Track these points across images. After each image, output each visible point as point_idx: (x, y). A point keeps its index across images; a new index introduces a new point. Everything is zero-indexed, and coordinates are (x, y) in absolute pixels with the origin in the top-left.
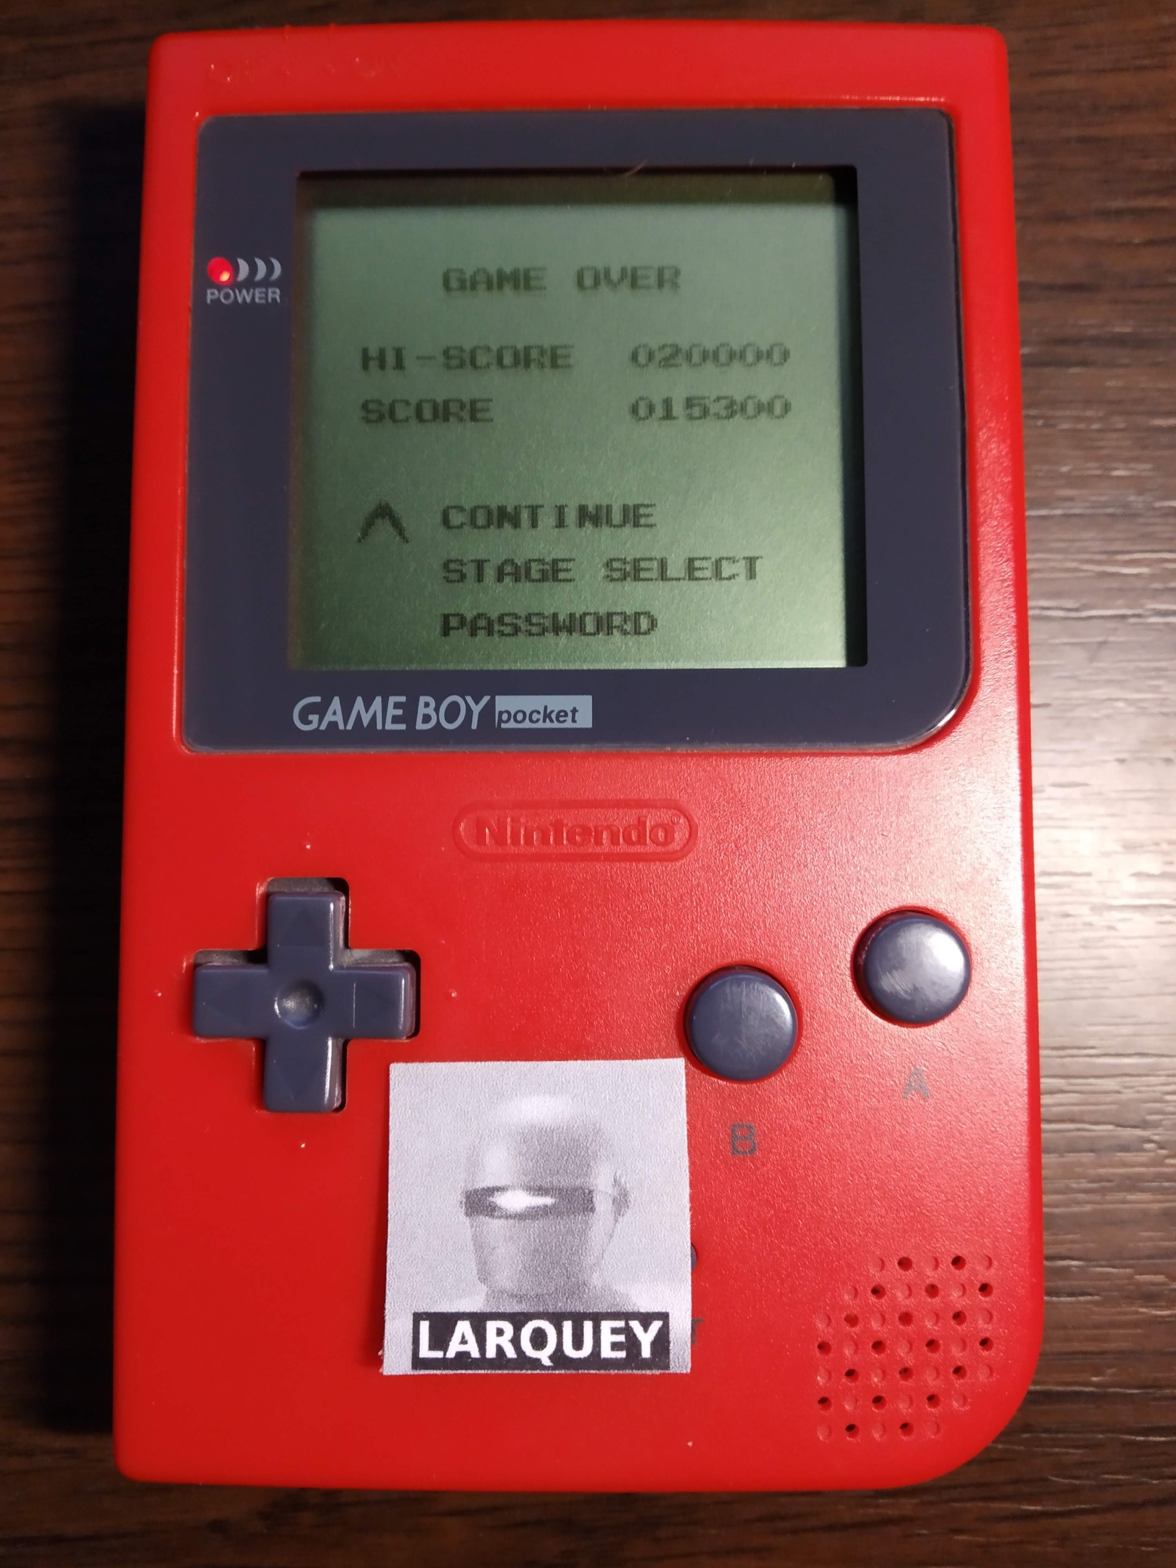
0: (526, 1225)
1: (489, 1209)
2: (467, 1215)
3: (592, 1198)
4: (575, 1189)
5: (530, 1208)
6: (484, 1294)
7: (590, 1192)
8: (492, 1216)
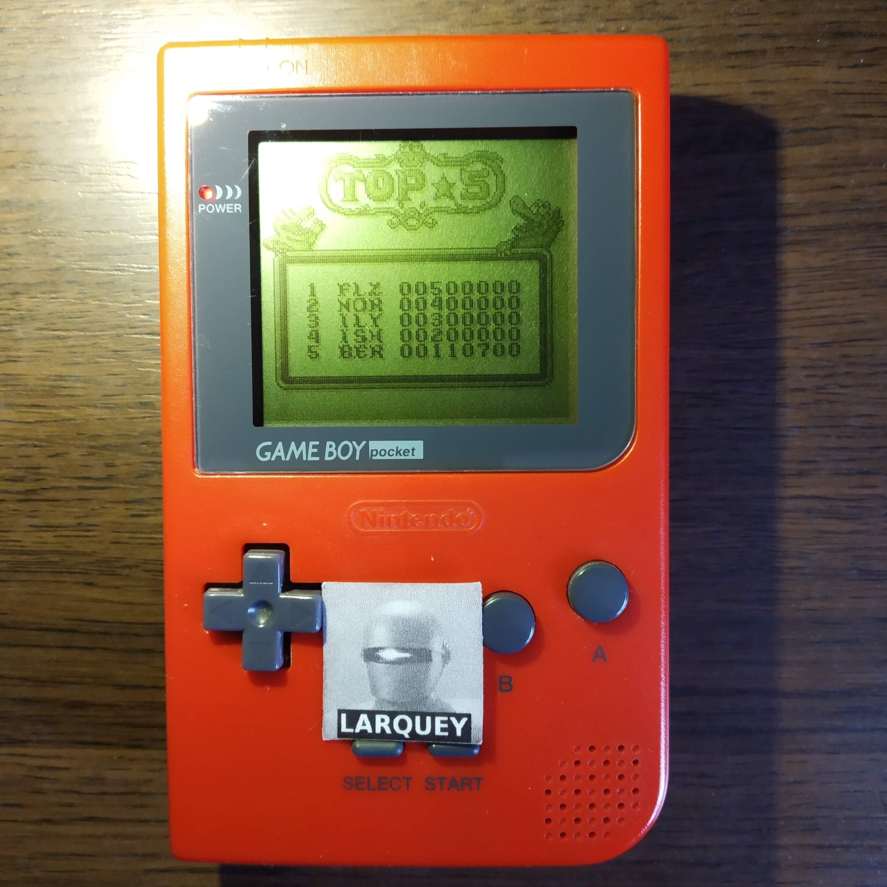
0: (396, 667)
1: (376, 658)
2: (365, 661)
3: (431, 654)
4: (422, 650)
5: (398, 658)
6: (374, 701)
7: (430, 651)
8: (378, 662)
